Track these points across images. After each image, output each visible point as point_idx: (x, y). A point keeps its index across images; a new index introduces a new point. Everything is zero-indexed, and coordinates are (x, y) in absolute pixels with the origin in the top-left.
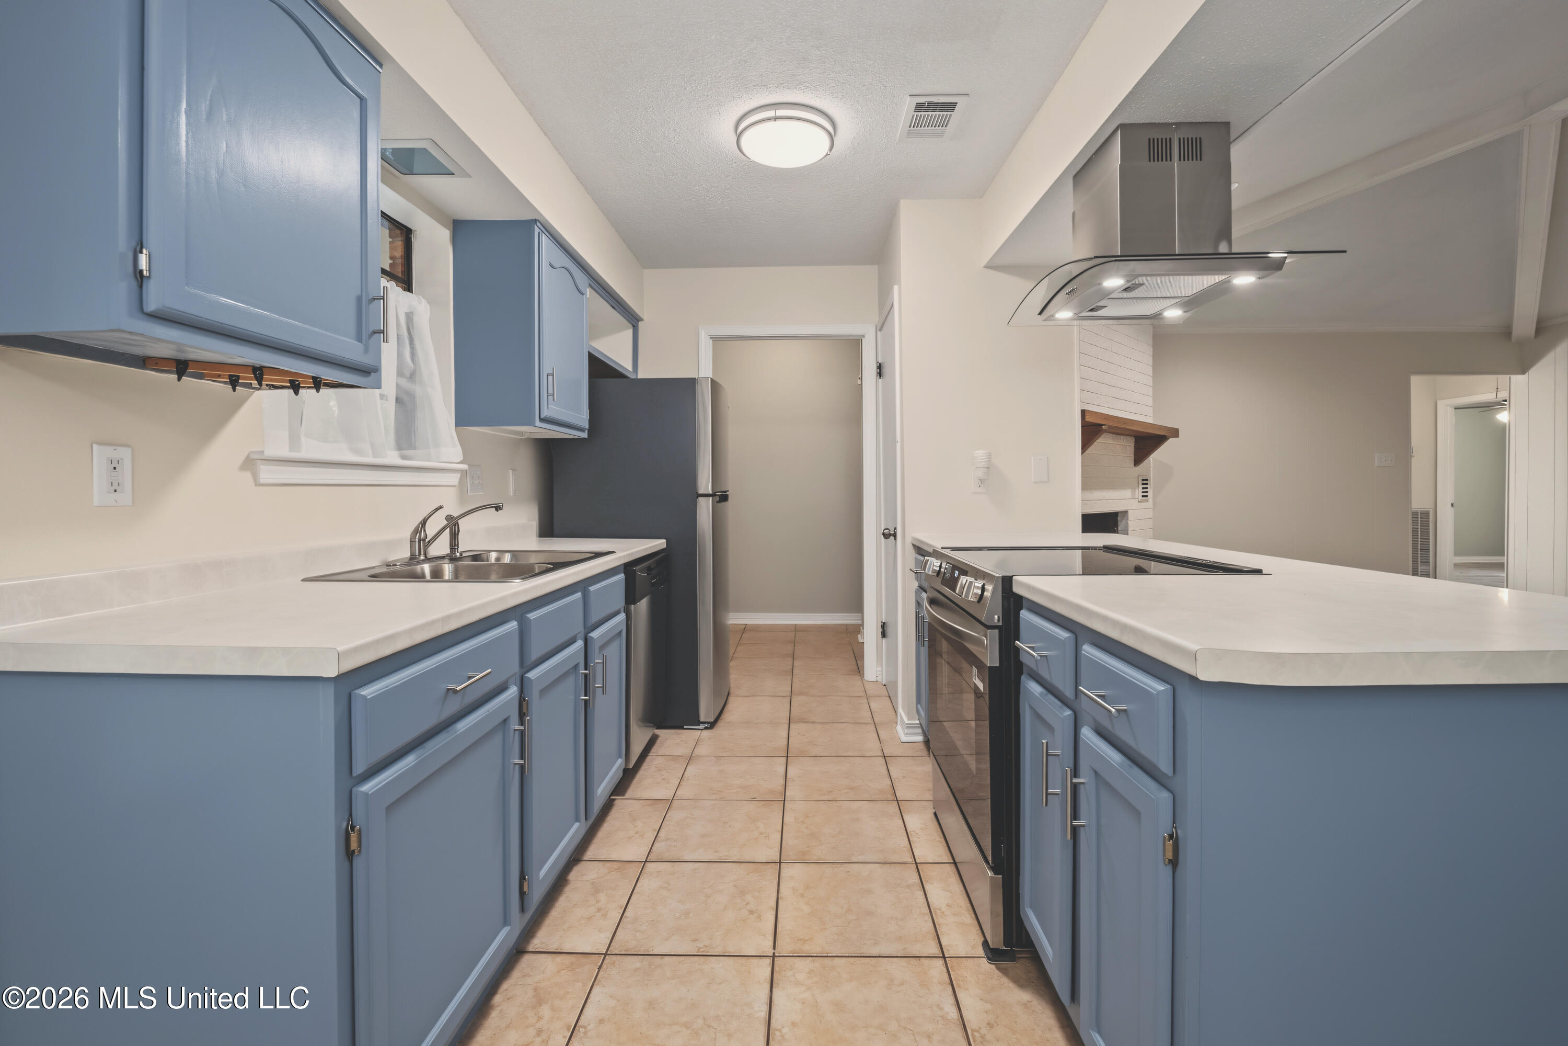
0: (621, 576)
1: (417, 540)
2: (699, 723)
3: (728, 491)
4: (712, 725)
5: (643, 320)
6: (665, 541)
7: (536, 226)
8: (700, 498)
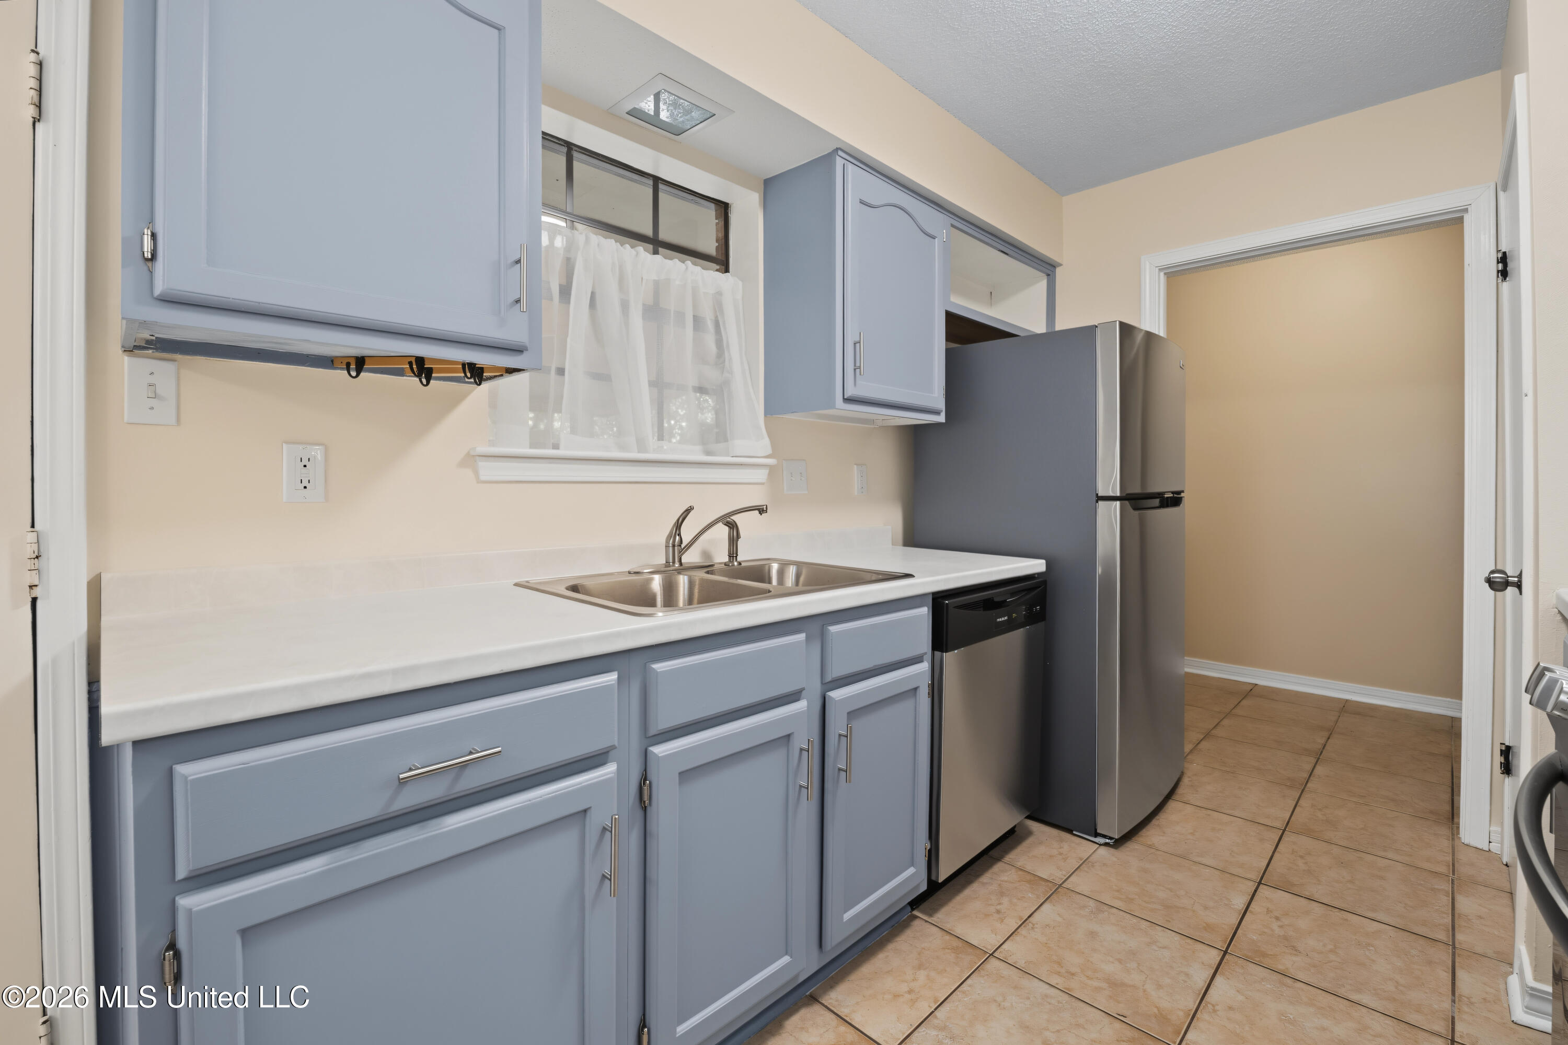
0: (924, 612)
1: (671, 545)
2: (1097, 835)
3: (1183, 492)
4: (1118, 843)
5: (1061, 265)
6: (1043, 561)
7: (837, 157)
8: (1100, 502)
